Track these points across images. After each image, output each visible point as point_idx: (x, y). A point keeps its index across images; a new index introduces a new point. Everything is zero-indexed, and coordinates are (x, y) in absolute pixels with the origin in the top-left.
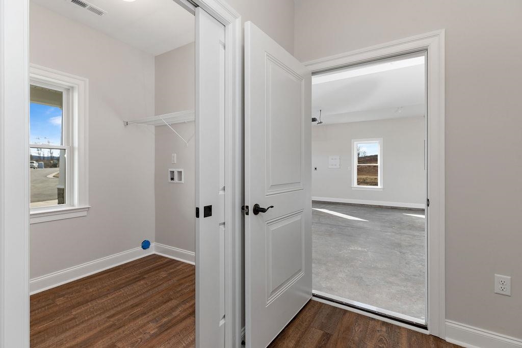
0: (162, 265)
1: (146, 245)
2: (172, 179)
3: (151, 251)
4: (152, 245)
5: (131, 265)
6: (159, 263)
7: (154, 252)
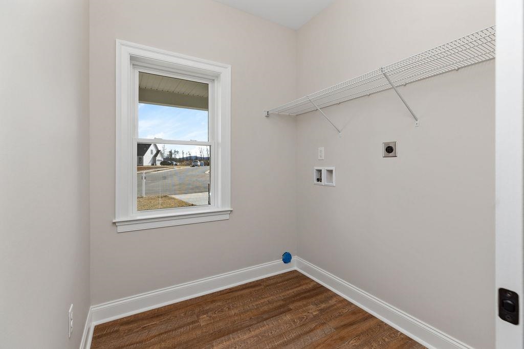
0: (309, 291)
1: (287, 258)
2: (319, 180)
3: (293, 266)
4: (294, 258)
5: (272, 282)
6: (304, 287)
7: (295, 268)
